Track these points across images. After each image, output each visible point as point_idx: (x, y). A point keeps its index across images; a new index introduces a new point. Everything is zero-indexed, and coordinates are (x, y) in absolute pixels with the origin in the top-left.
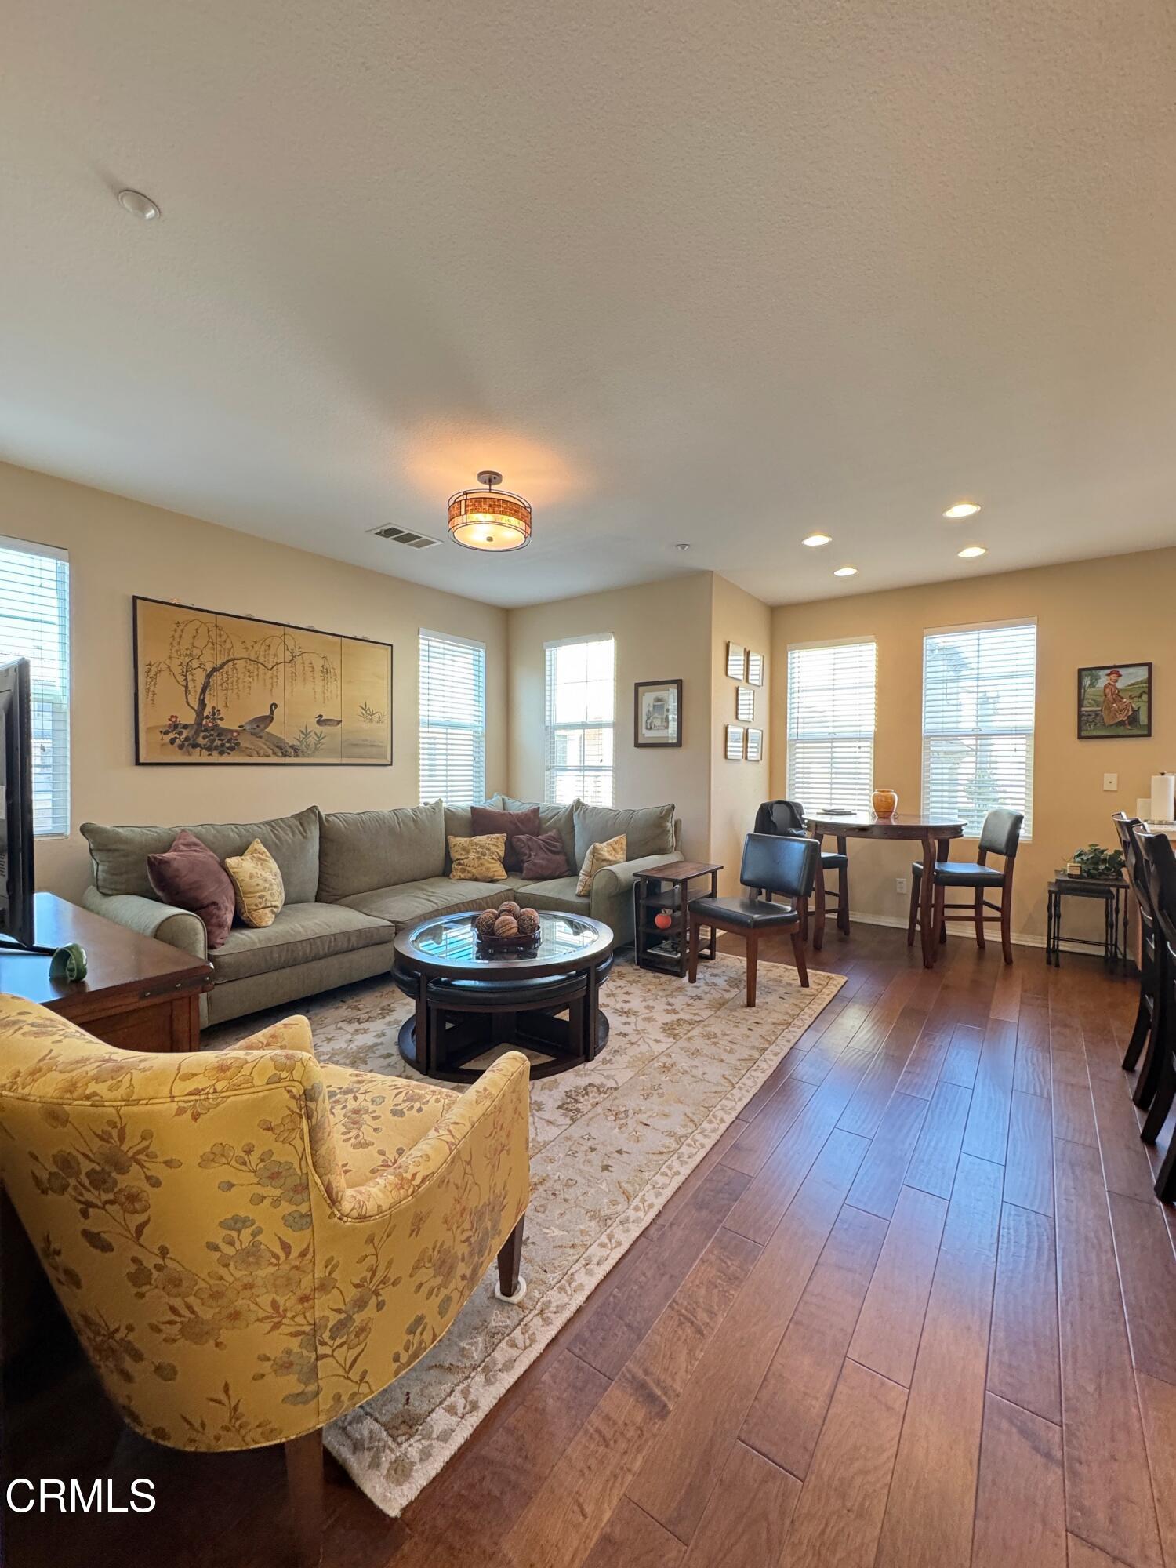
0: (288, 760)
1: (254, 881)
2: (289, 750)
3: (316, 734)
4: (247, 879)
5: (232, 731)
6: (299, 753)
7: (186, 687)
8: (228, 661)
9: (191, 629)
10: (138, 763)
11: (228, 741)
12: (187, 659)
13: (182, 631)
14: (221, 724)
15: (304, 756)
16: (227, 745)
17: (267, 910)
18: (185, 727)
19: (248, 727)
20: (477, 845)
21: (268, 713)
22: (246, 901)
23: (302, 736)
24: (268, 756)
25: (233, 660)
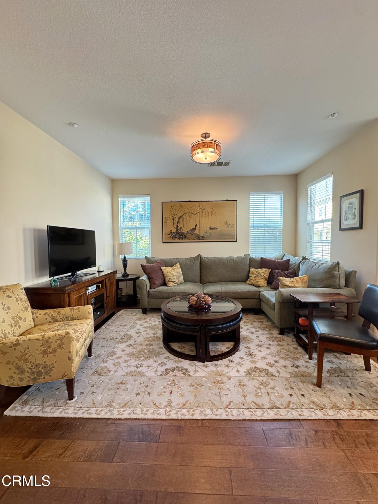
0: (201, 241)
1: (168, 274)
2: (201, 237)
3: (209, 232)
5: (185, 233)
7: (174, 222)
9: (174, 207)
10: (163, 242)
11: (184, 236)
12: (174, 215)
14: (182, 231)
15: (205, 239)
16: (184, 237)
17: (172, 282)
18: (173, 233)
19: (189, 232)
22: (166, 279)
23: (205, 233)
24: (195, 240)
25: (185, 214)
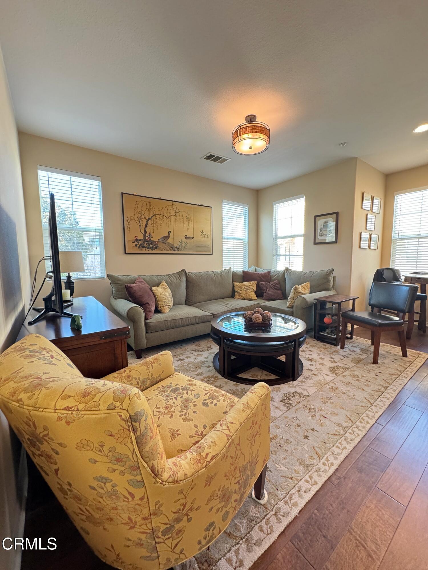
0: (175, 252)
1: (162, 296)
2: (175, 248)
3: (185, 243)
4: (159, 295)
5: (155, 242)
6: (179, 250)
7: (140, 225)
8: (154, 216)
9: (140, 204)
10: (125, 253)
11: (155, 245)
12: (140, 215)
13: (138, 205)
14: (152, 239)
15: (180, 251)
16: (154, 247)
17: (167, 307)
18: (140, 240)
19: (161, 240)
20: (245, 285)
21: (168, 235)
22: (159, 303)
23: (180, 243)
24: (168, 251)
25: (155, 215)
